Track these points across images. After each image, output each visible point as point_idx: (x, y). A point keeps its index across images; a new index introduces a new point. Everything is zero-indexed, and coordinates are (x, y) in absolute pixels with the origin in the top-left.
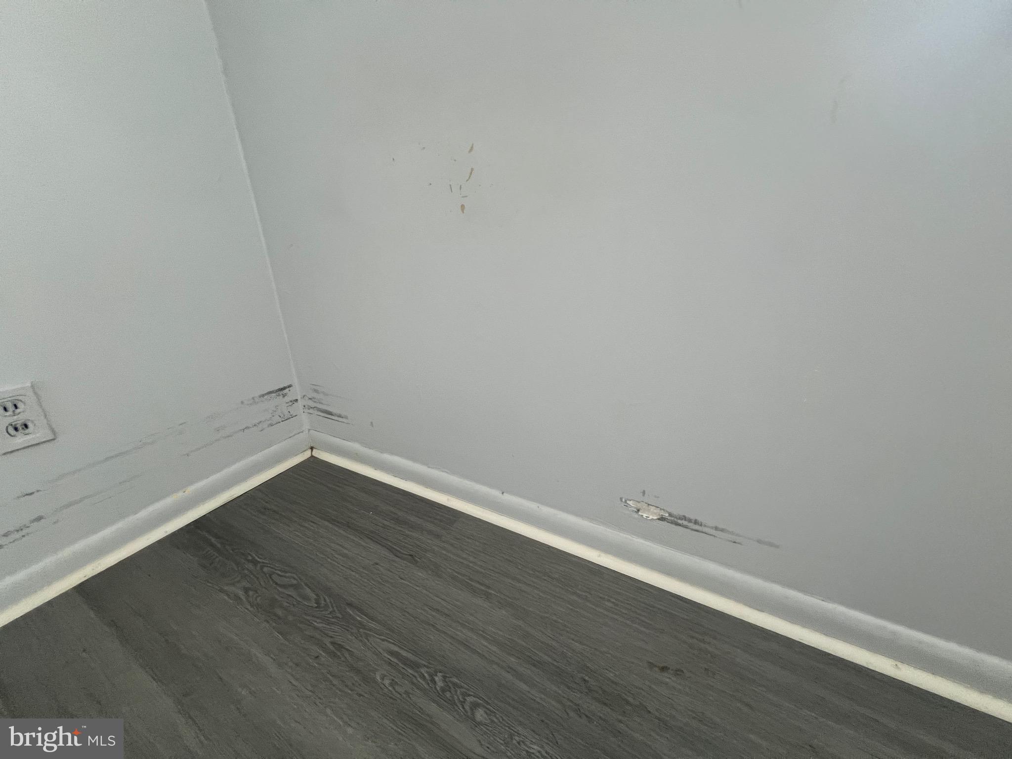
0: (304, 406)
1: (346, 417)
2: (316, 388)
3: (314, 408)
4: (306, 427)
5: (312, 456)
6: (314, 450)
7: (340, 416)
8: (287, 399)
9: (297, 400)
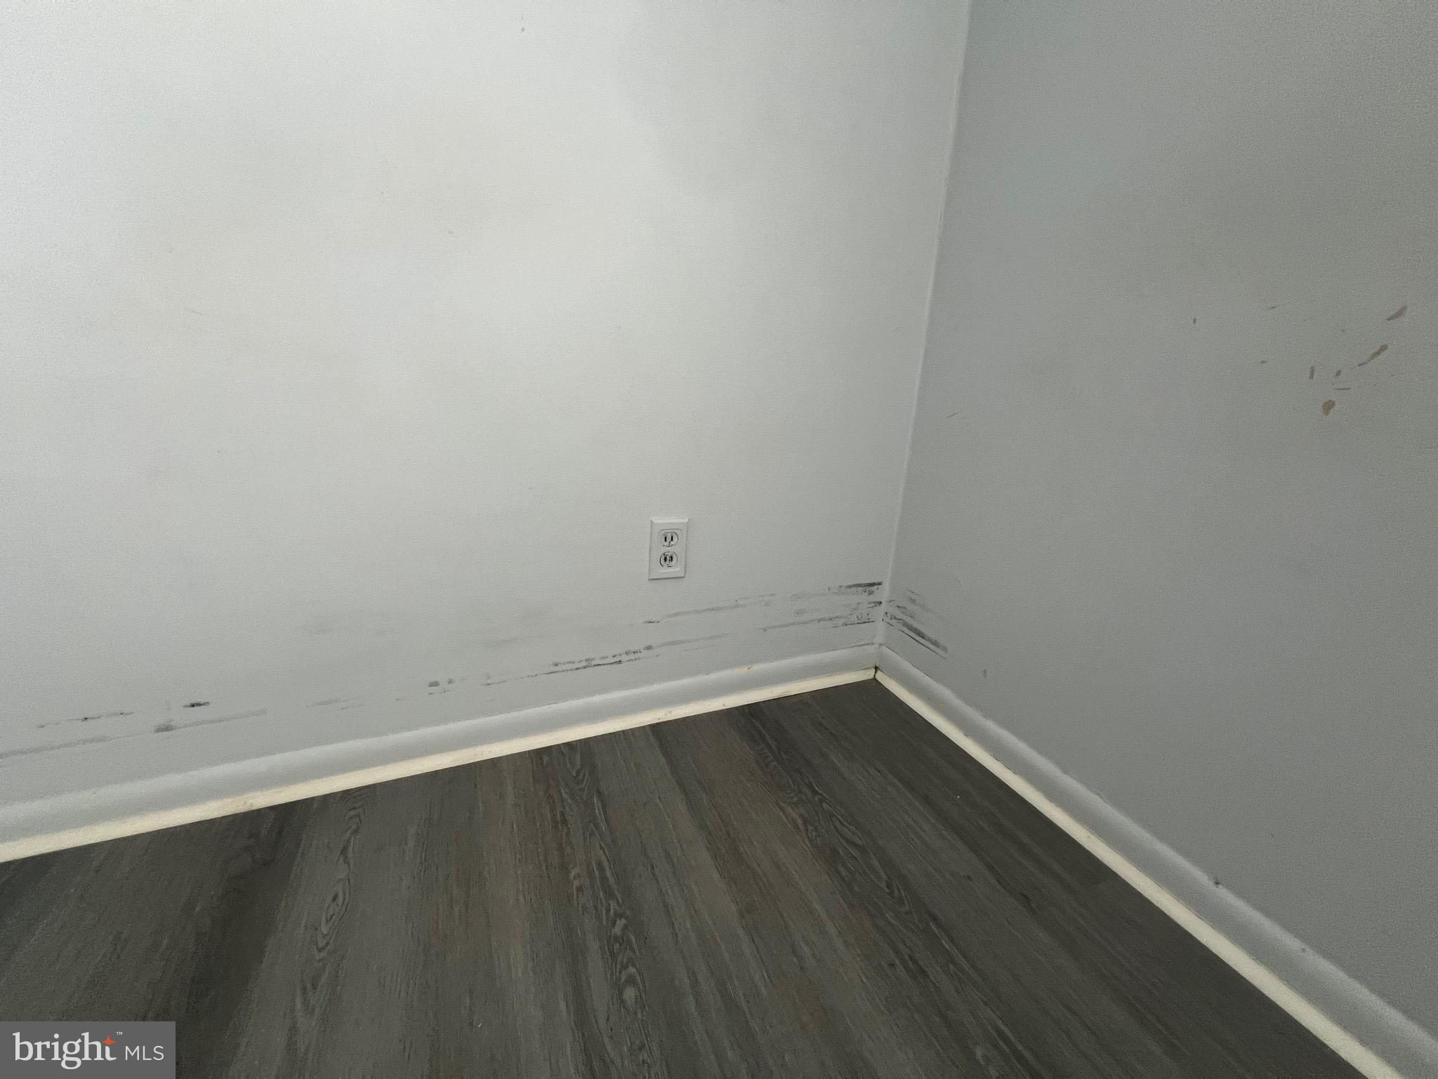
0: (886, 613)
1: (945, 649)
2: (913, 597)
3: (900, 619)
4: (879, 639)
5: (874, 679)
6: (879, 672)
7: (935, 643)
8: (872, 598)
9: (880, 603)
